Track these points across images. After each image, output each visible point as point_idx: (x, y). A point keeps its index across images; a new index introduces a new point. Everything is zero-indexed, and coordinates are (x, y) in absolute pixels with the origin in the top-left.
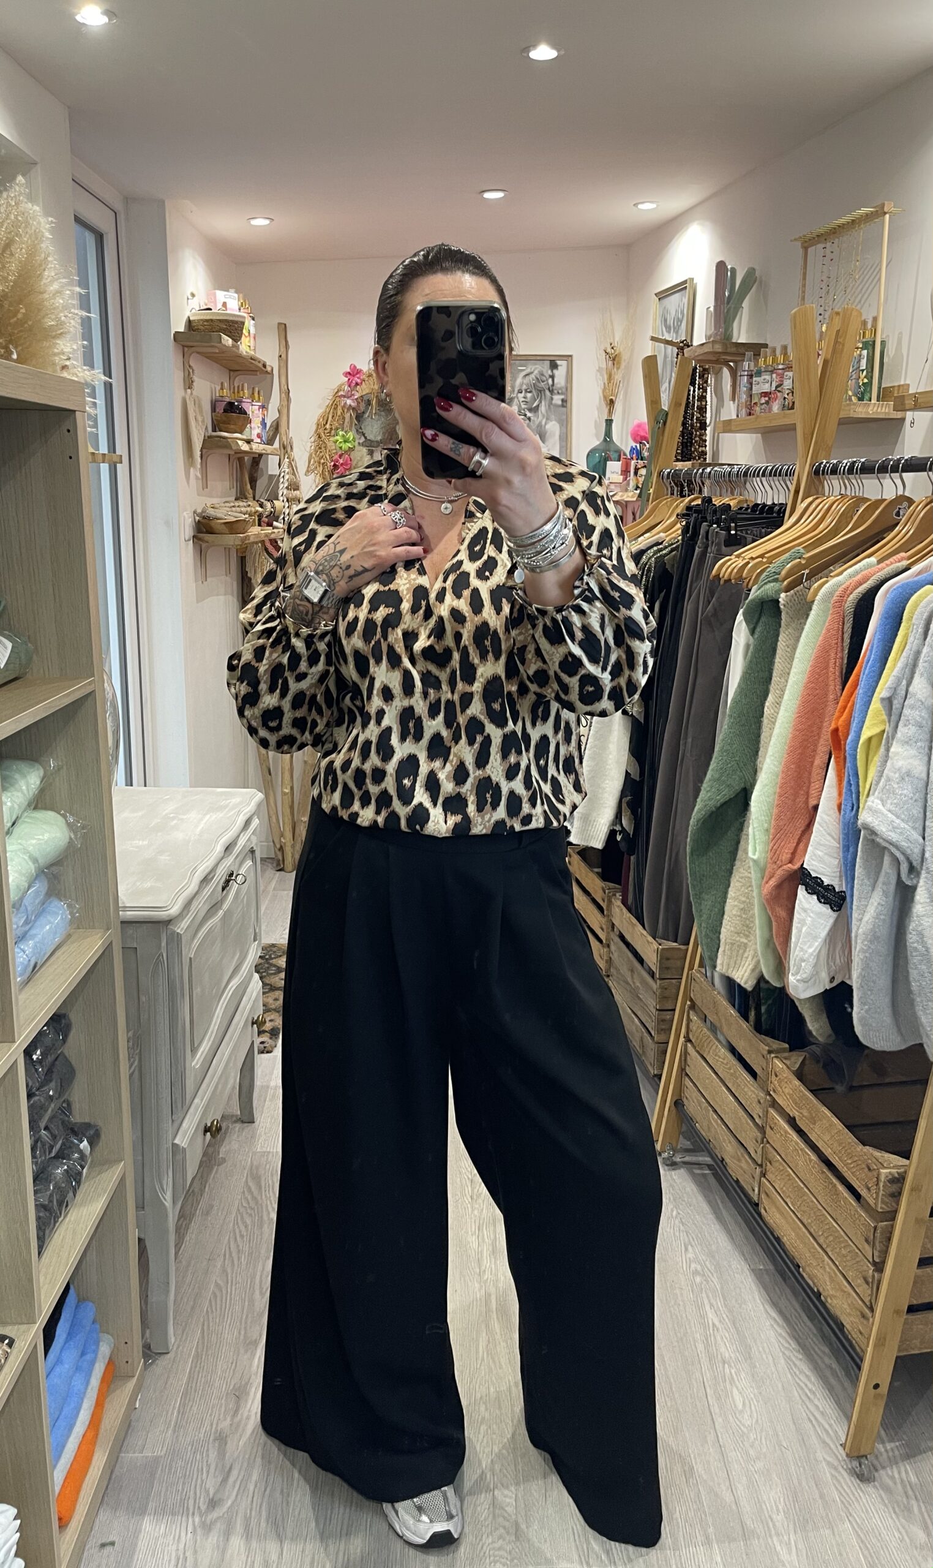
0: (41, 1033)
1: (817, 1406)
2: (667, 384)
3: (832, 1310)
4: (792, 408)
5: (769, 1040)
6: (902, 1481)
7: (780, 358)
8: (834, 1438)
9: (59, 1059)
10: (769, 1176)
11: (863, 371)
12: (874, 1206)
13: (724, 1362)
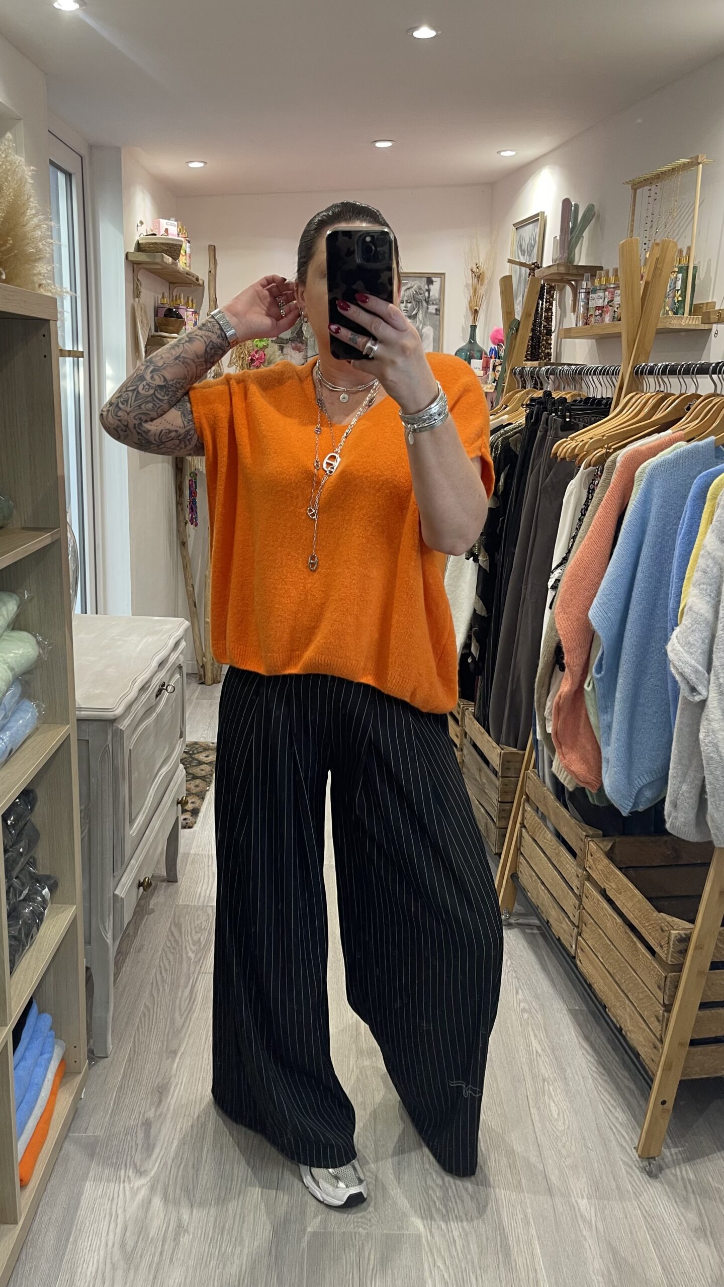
0: (14, 804)
1: (617, 1118)
2: (520, 298)
3: (631, 1042)
4: (620, 320)
5: (587, 827)
6: (683, 1178)
7: (612, 279)
8: (630, 1142)
9: (28, 824)
10: (584, 935)
11: (678, 290)
12: (665, 959)
13: (544, 1080)
